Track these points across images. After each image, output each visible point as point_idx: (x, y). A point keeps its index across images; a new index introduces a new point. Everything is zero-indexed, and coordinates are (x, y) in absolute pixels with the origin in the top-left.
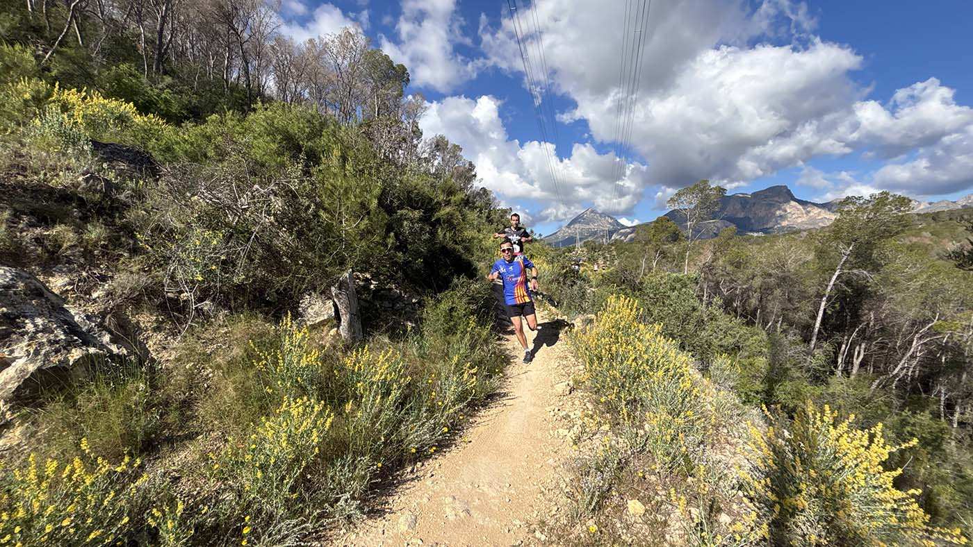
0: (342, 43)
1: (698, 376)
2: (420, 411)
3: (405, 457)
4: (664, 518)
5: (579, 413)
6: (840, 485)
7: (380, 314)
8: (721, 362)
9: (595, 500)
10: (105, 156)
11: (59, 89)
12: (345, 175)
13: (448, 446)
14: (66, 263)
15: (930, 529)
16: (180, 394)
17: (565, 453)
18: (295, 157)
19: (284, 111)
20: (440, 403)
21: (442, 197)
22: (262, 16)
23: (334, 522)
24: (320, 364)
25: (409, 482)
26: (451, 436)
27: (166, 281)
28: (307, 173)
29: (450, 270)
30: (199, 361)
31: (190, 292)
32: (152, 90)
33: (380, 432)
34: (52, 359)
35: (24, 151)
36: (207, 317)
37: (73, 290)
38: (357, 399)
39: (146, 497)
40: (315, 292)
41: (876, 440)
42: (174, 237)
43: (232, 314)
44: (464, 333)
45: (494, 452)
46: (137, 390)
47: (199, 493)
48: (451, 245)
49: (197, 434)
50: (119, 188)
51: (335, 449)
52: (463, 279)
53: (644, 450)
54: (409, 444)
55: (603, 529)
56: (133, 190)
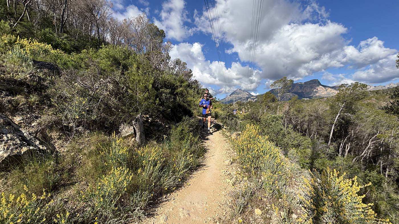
0: (138, 21)
1: (283, 157)
2: (169, 172)
3: (163, 192)
4: (269, 216)
5: (235, 173)
6: (341, 202)
7: (153, 132)
8: (292, 151)
9: (241, 209)
10: (38, 67)
11: (20, 39)
12: (139, 75)
13: (181, 187)
14: (21, 111)
15: (377, 219)
16: (68, 166)
17: (229, 189)
18: (118, 67)
19: (114, 49)
20: (177, 169)
21: (178, 84)
22: (105, 10)
23: (133, 219)
24: (127, 153)
25: (164, 202)
26: (182, 183)
27: (63, 118)
28: (123, 74)
29: (182, 114)
30: (77, 152)
31: (73, 123)
32: (59, 39)
33: (152, 181)
34: (14, 151)
35: (4, 65)
36: (81, 133)
37: (24, 122)
38: (143, 167)
39: (53, 210)
40: (126, 123)
41: (354, 183)
42: (67, 100)
43: (91, 132)
44: (187, 140)
45: (200, 189)
46: (50, 164)
47: (76, 208)
48: (182, 103)
49: (76, 183)
50: (44, 80)
51: (133, 189)
52: (187, 117)
53: (262, 188)
54: (164, 187)
55: (245, 221)
56: (50, 80)
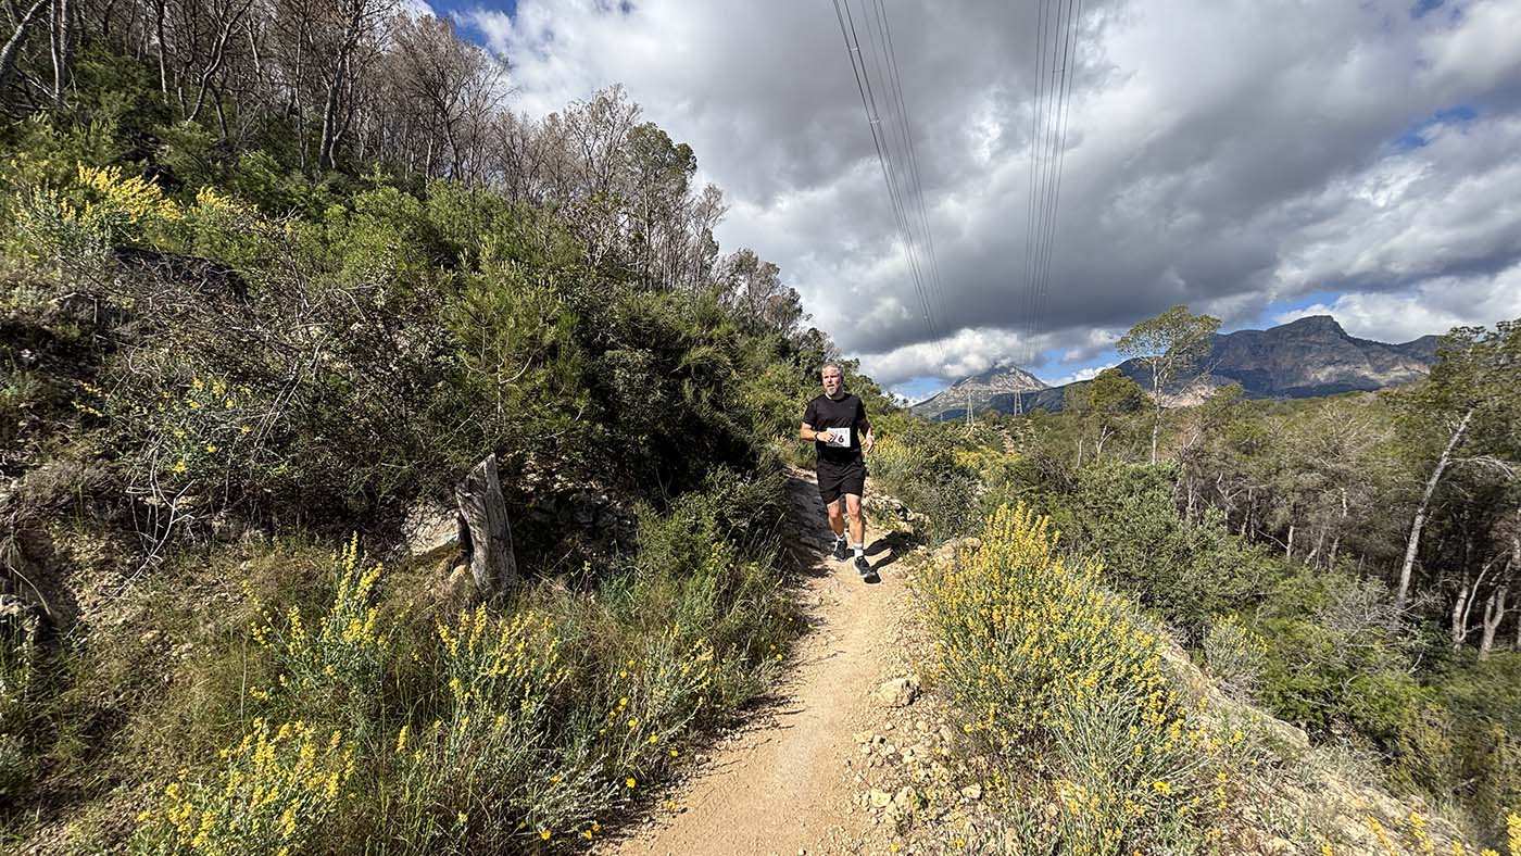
8: (1224, 629)
13: (633, 821)
21: (695, 330)
22: (481, 84)
30: (173, 627)
43: (271, 536)
48: (704, 411)
52: (722, 472)
